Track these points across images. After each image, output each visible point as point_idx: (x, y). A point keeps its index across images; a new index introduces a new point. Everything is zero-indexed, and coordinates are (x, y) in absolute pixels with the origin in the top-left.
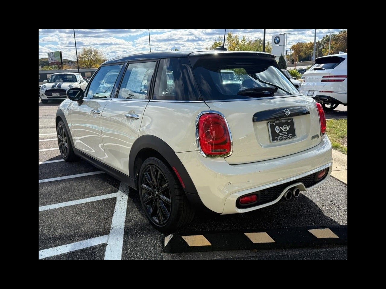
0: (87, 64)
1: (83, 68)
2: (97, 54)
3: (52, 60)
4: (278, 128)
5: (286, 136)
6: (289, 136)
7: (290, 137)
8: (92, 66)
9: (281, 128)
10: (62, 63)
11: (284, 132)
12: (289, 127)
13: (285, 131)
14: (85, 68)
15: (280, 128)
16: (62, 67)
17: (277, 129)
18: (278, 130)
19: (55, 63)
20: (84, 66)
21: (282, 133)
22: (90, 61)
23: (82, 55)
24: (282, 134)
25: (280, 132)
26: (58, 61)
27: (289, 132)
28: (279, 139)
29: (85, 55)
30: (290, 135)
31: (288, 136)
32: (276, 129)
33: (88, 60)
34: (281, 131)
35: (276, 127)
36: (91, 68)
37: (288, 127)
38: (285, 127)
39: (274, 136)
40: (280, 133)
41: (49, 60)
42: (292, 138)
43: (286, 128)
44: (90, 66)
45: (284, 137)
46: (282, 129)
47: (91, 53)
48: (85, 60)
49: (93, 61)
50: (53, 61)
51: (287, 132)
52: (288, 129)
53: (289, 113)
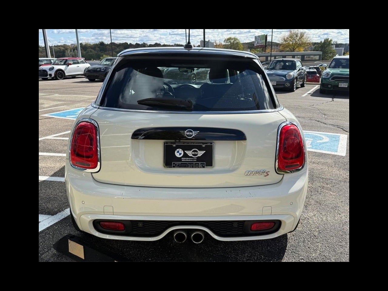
0: (290, 47)
1: (286, 52)
2: (303, 37)
3: (258, 43)
4: (181, 152)
5: (192, 164)
6: (198, 164)
7: (201, 166)
8: (295, 49)
9: (187, 153)
10: (266, 46)
11: (192, 157)
12: (203, 153)
13: (194, 157)
14: (288, 51)
15: (185, 151)
16: (265, 50)
17: (178, 152)
19: (260, 47)
20: (288, 49)
21: (187, 158)
22: (294, 44)
23: (287, 38)
24: (190, 160)
26: (262, 44)
27: (200, 159)
28: (179, 165)
29: (290, 38)
30: (202, 164)
31: (196, 163)
32: (176, 152)
33: (293, 43)
34: (185, 155)
35: (178, 150)
36: (294, 52)
37: (200, 153)
38: (195, 151)
39: (170, 161)
40: (182, 158)
41: (255, 43)
42: (204, 167)
43: (196, 153)
44: (293, 49)
45: (189, 164)
46: (189, 154)
47: (297, 36)
48: (289, 43)
49: (297, 44)
50: (258, 45)
51: (196, 159)
52: (200, 156)
53: (193, 136)
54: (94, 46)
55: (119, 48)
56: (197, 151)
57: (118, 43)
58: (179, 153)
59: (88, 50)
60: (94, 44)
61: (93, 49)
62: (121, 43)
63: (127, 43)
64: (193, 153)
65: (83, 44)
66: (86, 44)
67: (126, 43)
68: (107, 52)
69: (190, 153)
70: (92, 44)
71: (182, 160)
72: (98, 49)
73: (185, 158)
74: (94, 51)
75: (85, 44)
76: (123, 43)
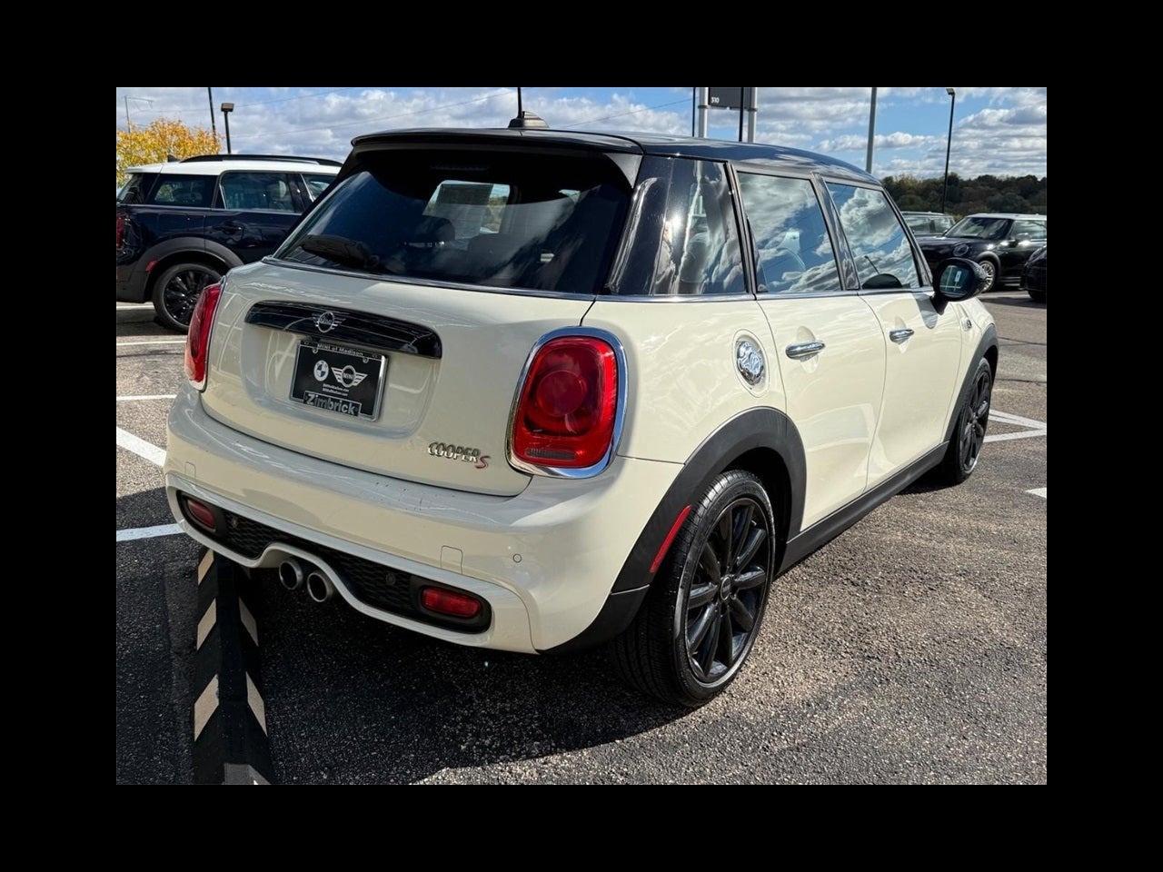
4: (325, 369)
5: (338, 401)
6: (348, 404)
7: (351, 410)
9: (335, 372)
11: (340, 385)
12: (363, 378)
13: (344, 385)
15: (333, 369)
17: (320, 368)
18: (323, 373)
21: (333, 387)
24: (332, 391)
25: (325, 381)
27: (353, 393)
28: (313, 401)
30: (353, 405)
31: (344, 403)
32: (316, 367)
34: (331, 379)
35: (320, 363)
37: (358, 378)
38: (349, 371)
39: (302, 386)
40: (324, 385)
42: (356, 414)
43: (350, 377)
45: (332, 400)
46: (337, 377)
51: (347, 391)
52: (356, 384)
53: (331, 328)
54: (925, 186)
55: (1003, 192)
56: (352, 373)
57: (1004, 179)
58: (321, 371)
59: (903, 196)
60: (929, 180)
61: (921, 195)
62: (1013, 178)
63: (1034, 178)
64: (345, 376)
65: (895, 180)
66: (902, 181)
67: (1029, 177)
68: (962, 204)
69: (339, 374)
70: (920, 180)
71: (324, 390)
72: (935, 193)
73: (329, 386)
74: (922, 202)
75: (899, 179)
76: (1022, 178)
